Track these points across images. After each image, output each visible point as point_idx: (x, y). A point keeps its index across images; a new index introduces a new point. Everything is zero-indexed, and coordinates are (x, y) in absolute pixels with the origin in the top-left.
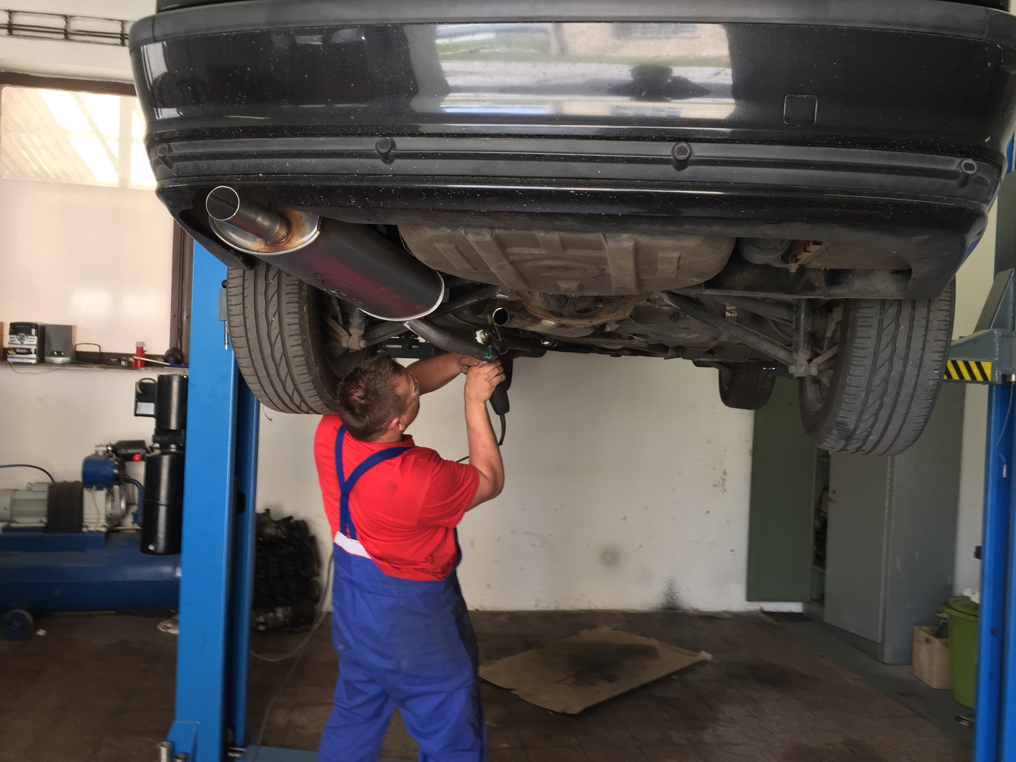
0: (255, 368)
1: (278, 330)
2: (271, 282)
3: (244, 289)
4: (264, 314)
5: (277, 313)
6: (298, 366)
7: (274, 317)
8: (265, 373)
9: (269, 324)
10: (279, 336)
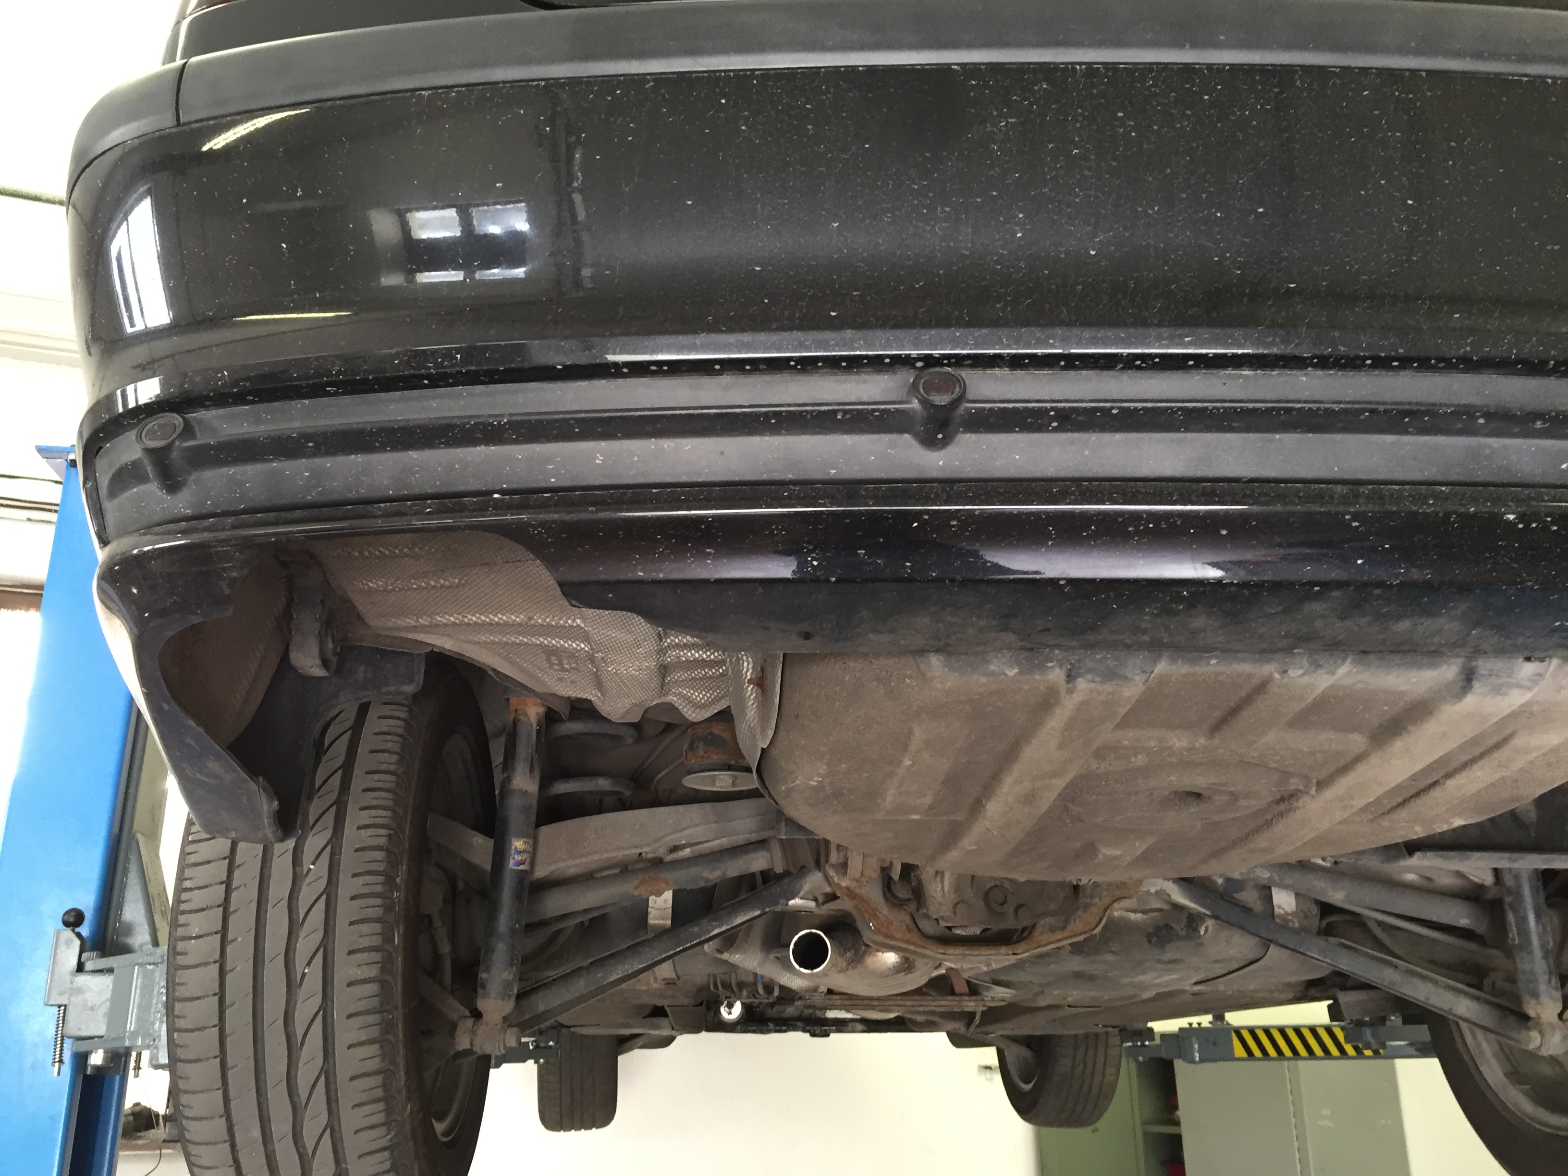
0: (229, 1119)
1: (317, 1000)
2: (310, 869)
3: (228, 891)
4: (281, 958)
5: (321, 951)
6: (360, 1105)
7: (309, 964)
8: (256, 1133)
9: (292, 985)
10: (319, 1018)
